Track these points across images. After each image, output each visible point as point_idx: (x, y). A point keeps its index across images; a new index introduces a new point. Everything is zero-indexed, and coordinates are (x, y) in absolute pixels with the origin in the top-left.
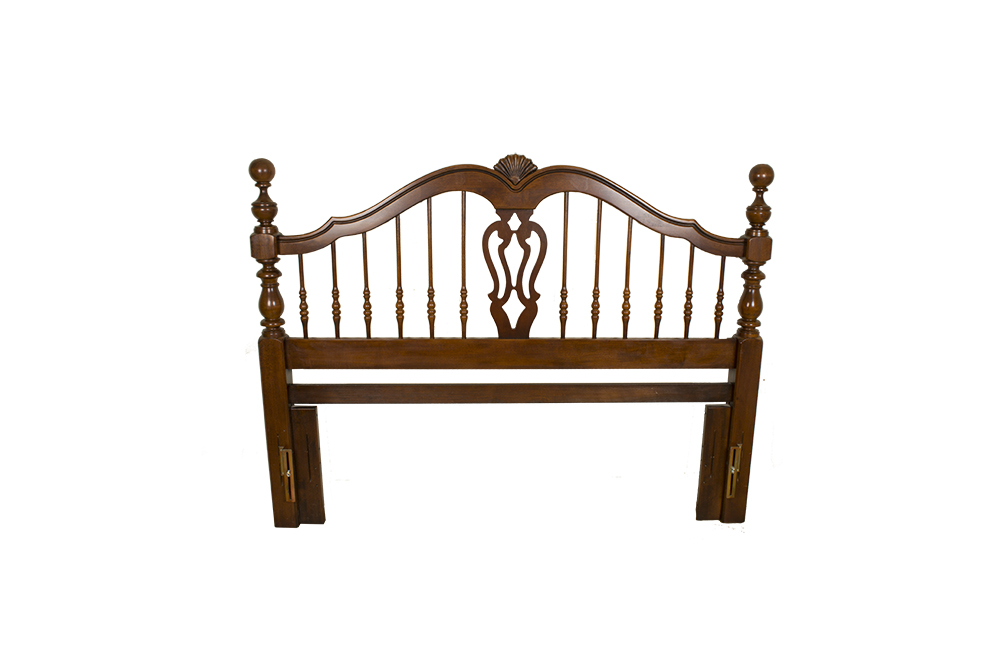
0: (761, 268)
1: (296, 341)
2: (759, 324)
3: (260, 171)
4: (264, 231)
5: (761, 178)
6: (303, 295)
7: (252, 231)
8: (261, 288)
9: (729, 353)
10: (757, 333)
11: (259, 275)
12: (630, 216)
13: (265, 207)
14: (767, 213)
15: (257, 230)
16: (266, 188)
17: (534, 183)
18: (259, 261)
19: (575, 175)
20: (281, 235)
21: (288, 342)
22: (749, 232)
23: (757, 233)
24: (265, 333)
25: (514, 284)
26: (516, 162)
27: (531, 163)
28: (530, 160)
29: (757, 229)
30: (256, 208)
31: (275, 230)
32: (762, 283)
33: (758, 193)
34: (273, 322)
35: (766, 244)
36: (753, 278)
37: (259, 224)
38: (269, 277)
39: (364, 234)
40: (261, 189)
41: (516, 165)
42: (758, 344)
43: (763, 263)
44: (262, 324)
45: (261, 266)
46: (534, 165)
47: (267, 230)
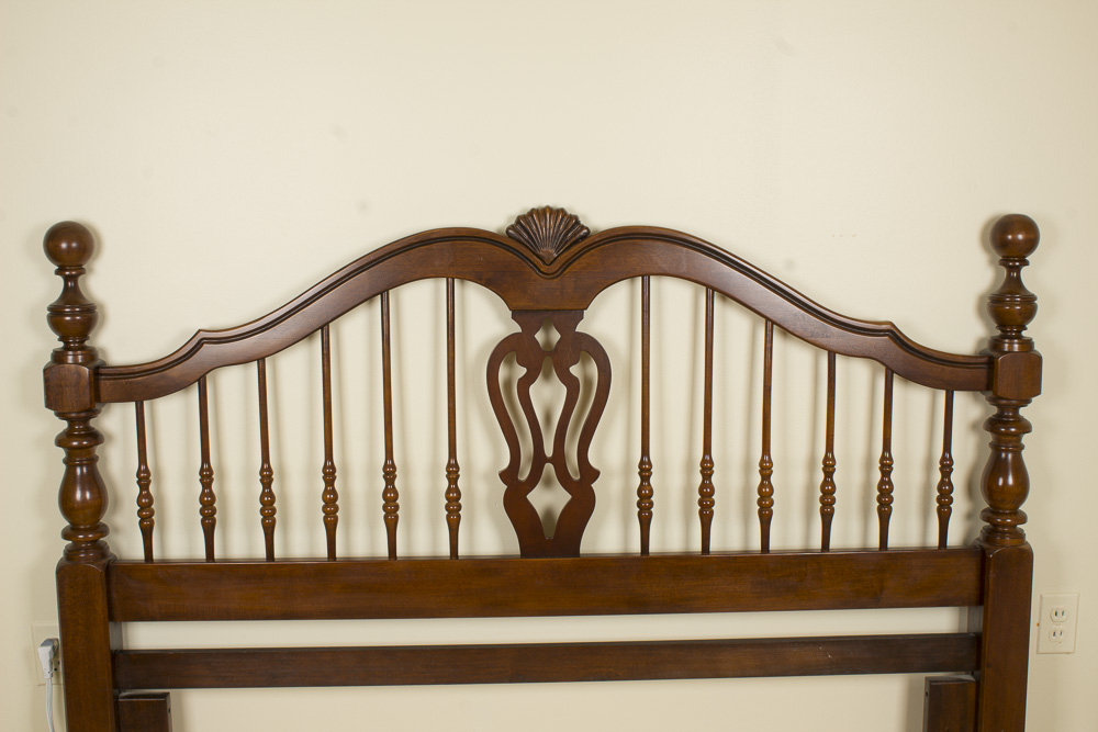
0: (1023, 412)
1: (132, 567)
2: (1023, 520)
3: (64, 245)
4: (70, 359)
5: (1015, 241)
6: (144, 479)
7: (49, 359)
8: (64, 467)
9: (969, 576)
10: (1020, 536)
11: (60, 442)
12: (767, 319)
13: (72, 314)
14: (1029, 307)
15: (58, 357)
16: (74, 278)
17: (584, 260)
18: (61, 415)
19: (661, 244)
20: (104, 365)
21: (115, 571)
22: (996, 344)
23: (1011, 344)
24: (70, 554)
25: (549, 451)
26: (550, 222)
27: (577, 222)
28: (576, 218)
29: (1011, 338)
30: (56, 316)
31: (91, 355)
32: (1026, 439)
33: (1011, 269)
34: (86, 531)
35: (1031, 366)
36: (1005, 431)
37: (61, 344)
38: (81, 445)
39: (261, 361)
40: (67, 279)
41: (547, 228)
42: (1024, 559)
43: (1026, 402)
44: (66, 536)
45: (64, 425)
46: (583, 227)
47: (75, 356)
